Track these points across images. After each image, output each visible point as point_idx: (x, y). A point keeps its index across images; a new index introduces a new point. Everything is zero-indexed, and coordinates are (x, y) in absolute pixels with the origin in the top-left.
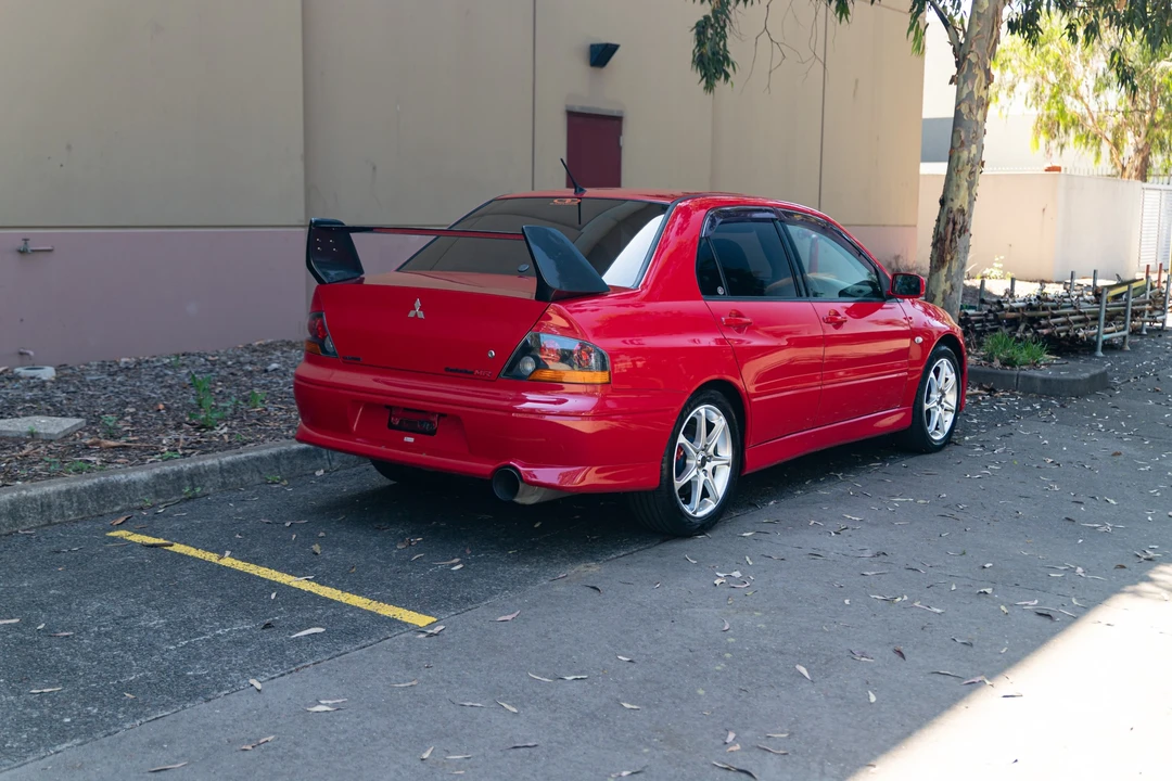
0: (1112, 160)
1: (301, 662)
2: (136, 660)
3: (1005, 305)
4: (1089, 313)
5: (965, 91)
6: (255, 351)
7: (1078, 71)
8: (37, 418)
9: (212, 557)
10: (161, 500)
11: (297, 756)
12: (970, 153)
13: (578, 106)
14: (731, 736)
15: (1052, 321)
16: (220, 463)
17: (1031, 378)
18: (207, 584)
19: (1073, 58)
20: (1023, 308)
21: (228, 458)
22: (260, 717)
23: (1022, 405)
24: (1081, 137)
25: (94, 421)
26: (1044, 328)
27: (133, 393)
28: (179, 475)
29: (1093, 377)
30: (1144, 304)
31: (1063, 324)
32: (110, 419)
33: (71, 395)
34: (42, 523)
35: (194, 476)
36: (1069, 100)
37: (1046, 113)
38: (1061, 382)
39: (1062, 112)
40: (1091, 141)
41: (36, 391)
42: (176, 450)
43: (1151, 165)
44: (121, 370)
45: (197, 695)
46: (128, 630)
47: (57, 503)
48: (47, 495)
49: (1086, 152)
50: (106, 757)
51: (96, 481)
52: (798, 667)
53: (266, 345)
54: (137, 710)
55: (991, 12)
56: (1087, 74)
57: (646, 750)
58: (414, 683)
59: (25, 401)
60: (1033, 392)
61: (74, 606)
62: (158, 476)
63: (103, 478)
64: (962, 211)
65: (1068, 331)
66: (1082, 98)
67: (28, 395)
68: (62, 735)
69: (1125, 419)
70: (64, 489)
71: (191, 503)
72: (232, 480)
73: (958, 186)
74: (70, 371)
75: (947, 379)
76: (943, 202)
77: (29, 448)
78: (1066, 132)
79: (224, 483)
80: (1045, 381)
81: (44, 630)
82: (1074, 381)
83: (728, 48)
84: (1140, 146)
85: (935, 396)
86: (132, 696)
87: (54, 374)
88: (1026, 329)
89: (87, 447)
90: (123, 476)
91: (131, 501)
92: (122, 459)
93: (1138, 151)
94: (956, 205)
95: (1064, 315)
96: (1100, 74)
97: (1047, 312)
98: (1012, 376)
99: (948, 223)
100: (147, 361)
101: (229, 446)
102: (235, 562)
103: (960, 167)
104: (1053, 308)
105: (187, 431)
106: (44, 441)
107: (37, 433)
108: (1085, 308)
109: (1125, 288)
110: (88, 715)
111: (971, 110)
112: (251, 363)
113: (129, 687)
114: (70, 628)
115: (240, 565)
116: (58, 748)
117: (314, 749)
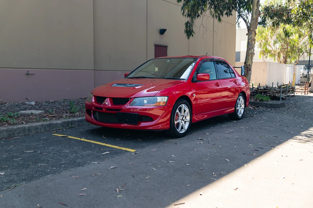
0: (278, 60)
1: (104, 159)
2: (63, 159)
3: (259, 88)
4: (278, 91)
5: (250, 37)
6: (82, 99)
7: (270, 40)
8: (32, 110)
9: (79, 139)
10: (64, 128)
11: (107, 178)
12: (251, 51)
13: (157, 43)
14: (214, 173)
15: (270, 92)
16: (78, 120)
17: (267, 104)
18: (78, 144)
19: (268, 37)
20: (263, 89)
21: (80, 118)
22: (96, 170)
23: (266, 109)
24: (271, 55)
25: (46, 112)
26: (268, 94)
27: (54, 107)
28: (68, 122)
29: (281, 104)
30: (290, 89)
31: (272, 93)
32: (50, 111)
33: (40, 107)
34: (36, 132)
35: (72, 122)
36: (268, 46)
37: (262, 49)
38: (274, 104)
39: (266, 49)
40: (273, 56)
41: (31, 106)
42: (67, 117)
43: (287, 61)
44: (51, 103)
45: (80, 166)
46: (60, 153)
47: (39, 128)
48: (37, 125)
49: (272, 59)
50: (59, 178)
51: (49, 123)
52: (226, 159)
53: (85, 98)
54: (66, 168)
55: (256, 18)
56: (272, 40)
57: (193, 176)
58: (133, 163)
59: (28, 108)
60: (268, 107)
61: (46, 148)
62: (63, 122)
63: (50, 122)
64: (250, 65)
65: (273, 95)
66: (271, 46)
67: (29, 107)
68: (48, 174)
69: (291, 112)
70: (41, 124)
71: (71, 129)
72: (81, 124)
73: (249, 59)
74: (38, 103)
76: (245, 63)
77: (31, 117)
78: (267, 54)
79: (79, 124)
80: (270, 104)
81: (39, 153)
82: (277, 104)
83: (193, 29)
84: (284, 57)
86: (64, 166)
87: (35, 103)
88: (264, 94)
89: (45, 116)
90: (55, 122)
91: (57, 128)
92: (54, 118)
93: (284, 58)
94: (248, 64)
95: (273, 91)
96: (275, 40)
97: (268, 90)
98: (262, 103)
99: (246, 68)
100: (57, 101)
101: (80, 116)
102: (84, 140)
103: (249, 55)
104: (270, 89)
105: (69, 114)
106: (35, 115)
107: (33, 113)
108: (277, 90)
109: (286, 86)
110: (54, 169)
111: (251, 41)
112: (82, 101)
113: (63, 164)
114: (46, 152)
115: (86, 140)
116: (47, 176)
117: (111, 176)
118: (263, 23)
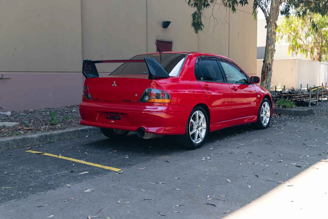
0: (311, 57)
1: (82, 180)
2: (33, 180)
3: (283, 92)
4: (306, 95)
5: (269, 30)
6: (68, 107)
7: (300, 32)
8: (5, 122)
9: (56, 156)
10: (41, 143)
11: (81, 203)
12: (271, 47)
13: (160, 39)
14: (208, 196)
15: (296, 97)
16: (58, 133)
17: (291, 111)
18: (54, 162)
19: (299, 28)
20: (288, 93)
21: (60, 131)
22: (70, 193)
23: (288, 118)
24: (302, 51)
25: (22, 124)
26: (294, 98)
27: (33, 117)
28: (46, 136)
29: (308, 111)
30: (322, 92)
31: (299, 97)
32: (27, 122)
33: (15, 118)
34: (6, 149)
35: (50, 136)
36: (298, 40)
37: (292, 44)
38: (300, 112)
39: (296, 43)
40: (305, 52)
41: (5, 117)
42: (45, 130)
43: (322, 58)
44: (30, 113)
45: (51, 189)
46: (31, 173)
47: (11, 143)
48: (8, 141)
49: (303, 55)
50: (24, 204)
51: (22, 137)
52: (227, 180)
53: (72, 106)
54: (33, 192)
55: (276, 7)
56: (303, 33)
57: (183, 200)
58: (115, 185)
59: (2, 119)
60: (292, 115)
61: (15, 168)
62: (40, 136)
63: (24, 136)
64: (269, 64)
65: (300, 100)
66: (302, 40)
67: (3, 118)
68: (11, 198)
69: (318, 121)
70: (13, 139)
71: (50, 144)
72: (62, 138)
73: (268, 57)
74: (15, 113)
75: (267, 108)
76: (264, 62)
77: (3, 130)
78: (297, 49)
79: (59, 139)
80: (295, 112)
81: (6, 174)
82: (303, 111)
83: (202, 21)
84: (319, 53)
85: (264, 113)
86: (32, 189)
87: (11, 114)
88: (289, 99)
89: (19, 129)
90: (30, 136)
91: (32, 143)
92: (30, 132)
93: (318, 54)
94: (268, 62)
95: (300, 95)
96: (307, 32)
97: (294, 94)
98: (285, 110)
99: (266, 67)
100: (37, 110)
101: (61, 129)
102: (62, 157)
103: (269, 51)
104: (296, 93)
105: (49, 126)
106: (7, 128)
107: (5, 126)
108: (305, 93)
109: (316, 89)
110: (19, 193)
111: (271, 35)
112: (67, 110)
113: (31, 187)
114: (14, 173)
115: (64, 158)
116: (10, 202)
117: (86, 201)
118: (286, 12)
